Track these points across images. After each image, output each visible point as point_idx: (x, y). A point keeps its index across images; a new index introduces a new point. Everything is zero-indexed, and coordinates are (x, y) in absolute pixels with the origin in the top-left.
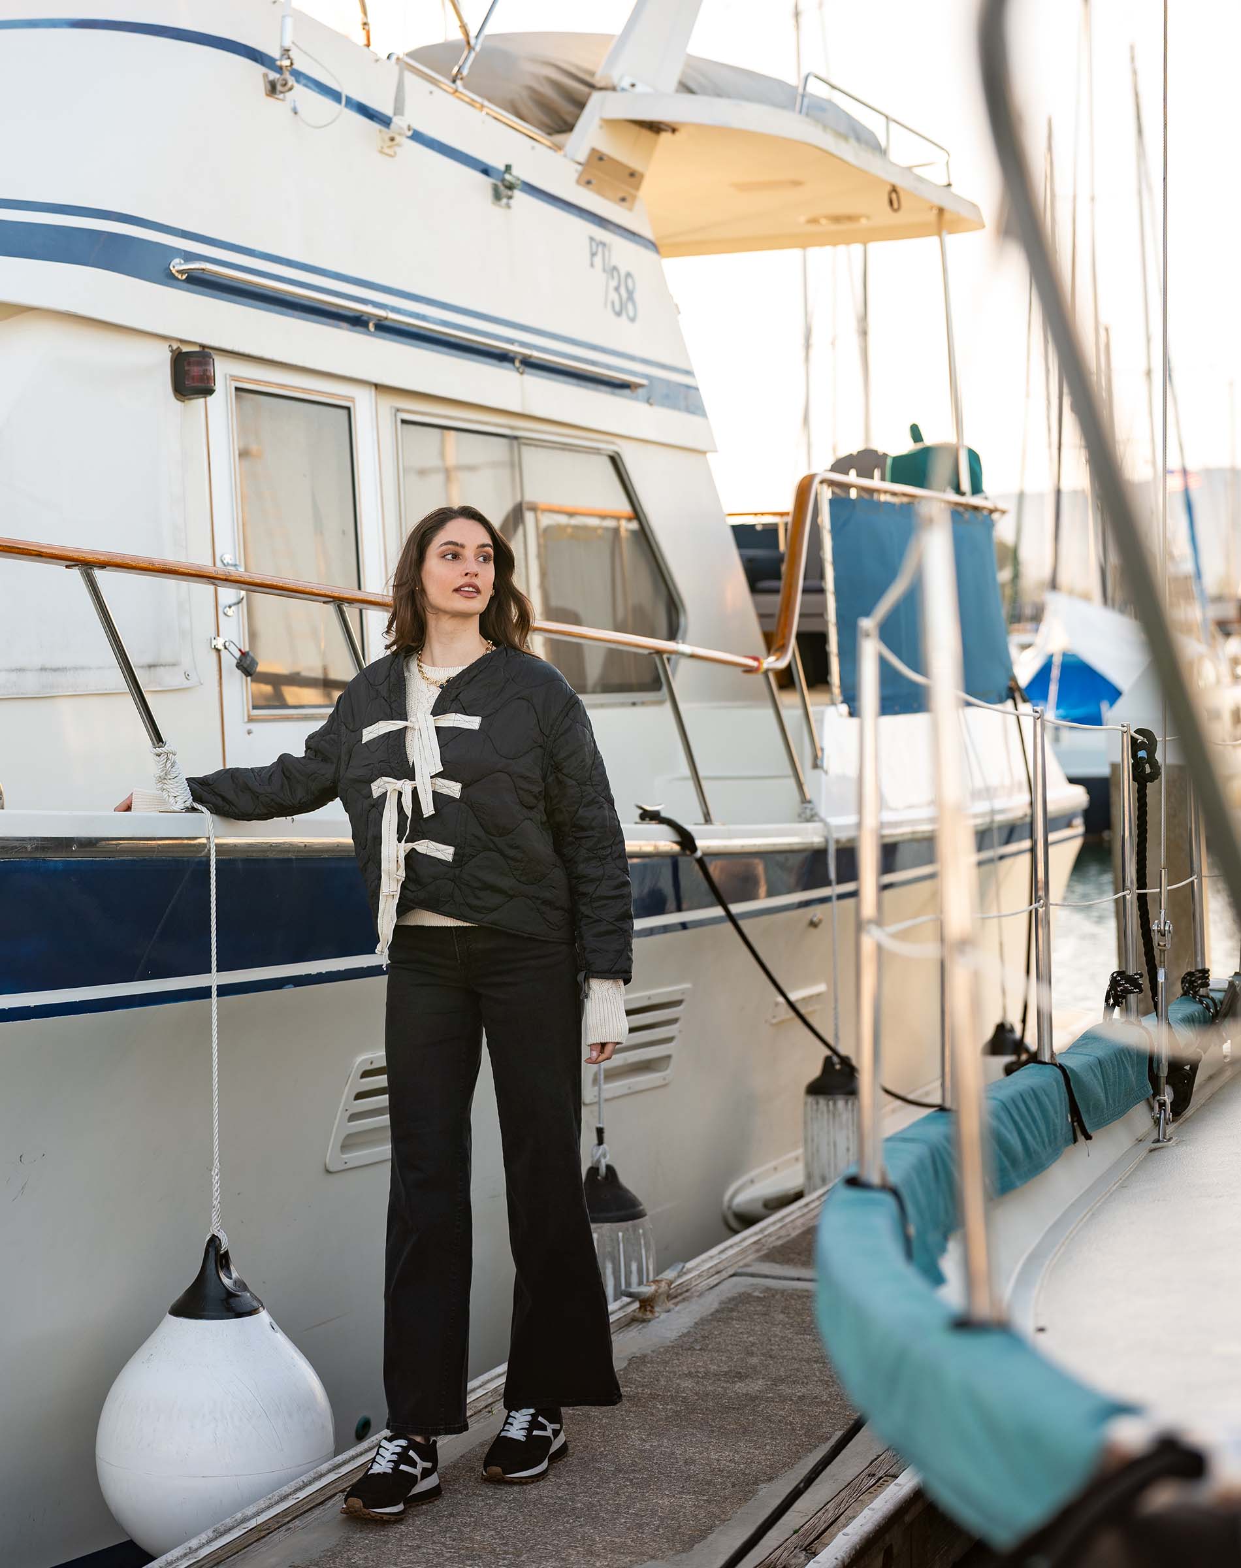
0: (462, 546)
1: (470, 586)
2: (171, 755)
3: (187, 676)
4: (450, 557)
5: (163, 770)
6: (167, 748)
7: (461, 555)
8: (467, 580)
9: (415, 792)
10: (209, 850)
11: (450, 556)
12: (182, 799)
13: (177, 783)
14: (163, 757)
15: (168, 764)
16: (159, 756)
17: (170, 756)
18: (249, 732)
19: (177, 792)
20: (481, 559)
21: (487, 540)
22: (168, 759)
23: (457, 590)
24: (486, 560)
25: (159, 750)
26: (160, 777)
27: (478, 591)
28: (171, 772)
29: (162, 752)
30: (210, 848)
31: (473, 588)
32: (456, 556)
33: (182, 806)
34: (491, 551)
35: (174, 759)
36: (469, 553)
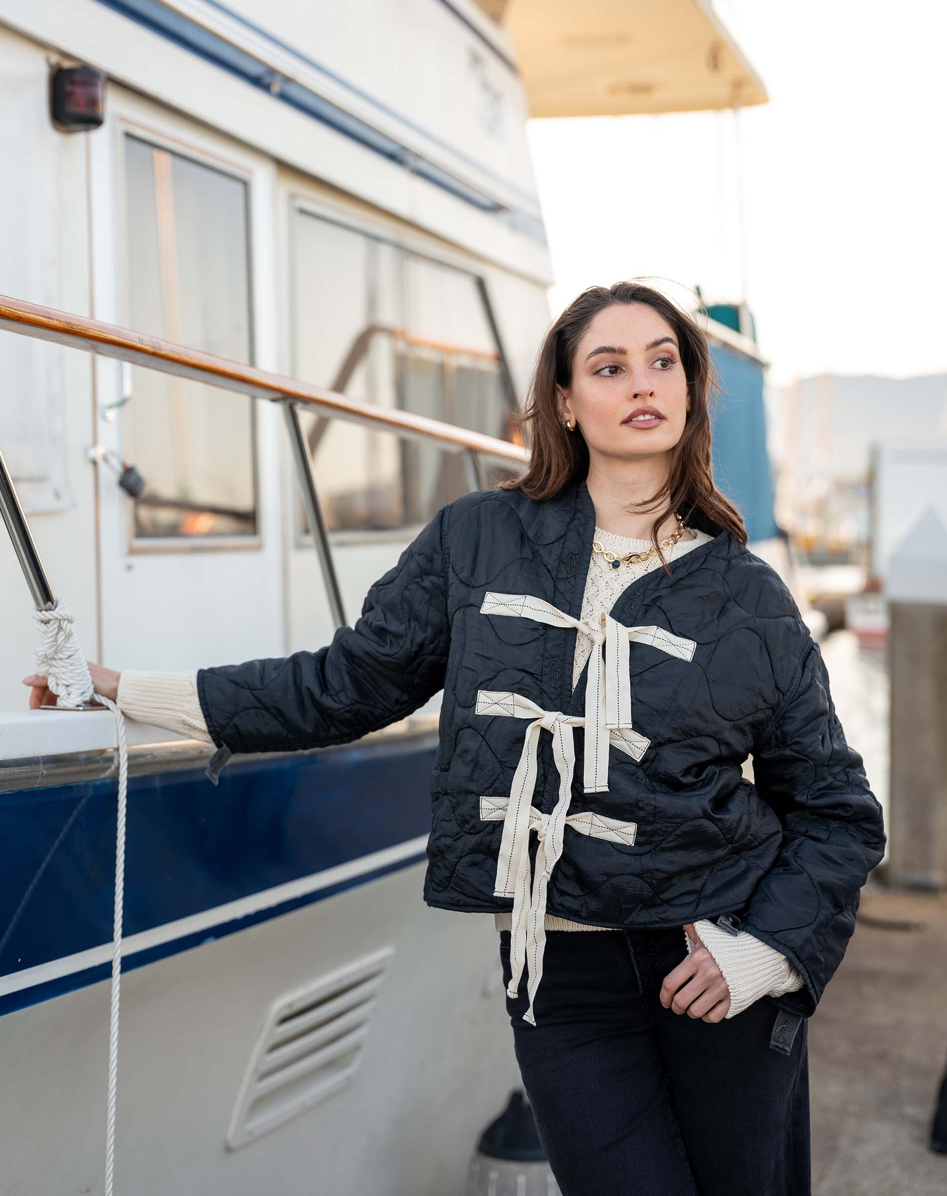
0: (622, 352)
1: (644, 413)
2: (66, 622)
3: (57, 495)
4: (606, 372)
5: (52, 647)
6: (60, 612)
7: (625, 365)
8: (638, 404)
9: (579, 734)
10: (118, 768)
11: (607, 370)
12: (78, 689)
13: (71, 665)
14: (54, 626)
15: (61, 637)
16: (46, 623)
17: (65, 624)
18: (129, 568)
19: (72, 678)
20: (658, 364)
21: (665, 330)
22: (60, 628)
23: (626, 422)
24: (666, 363)
25: (47, 615)
26: (46, 656)
27: (660, 417)
28: (64, 649)
29: (52, 618)
30: (119, 764)
31: (651, 414)
32: (615, 370)
33: (79, 700)
34: (674, 348)
35: (70, 629)
36: (637, 360)
